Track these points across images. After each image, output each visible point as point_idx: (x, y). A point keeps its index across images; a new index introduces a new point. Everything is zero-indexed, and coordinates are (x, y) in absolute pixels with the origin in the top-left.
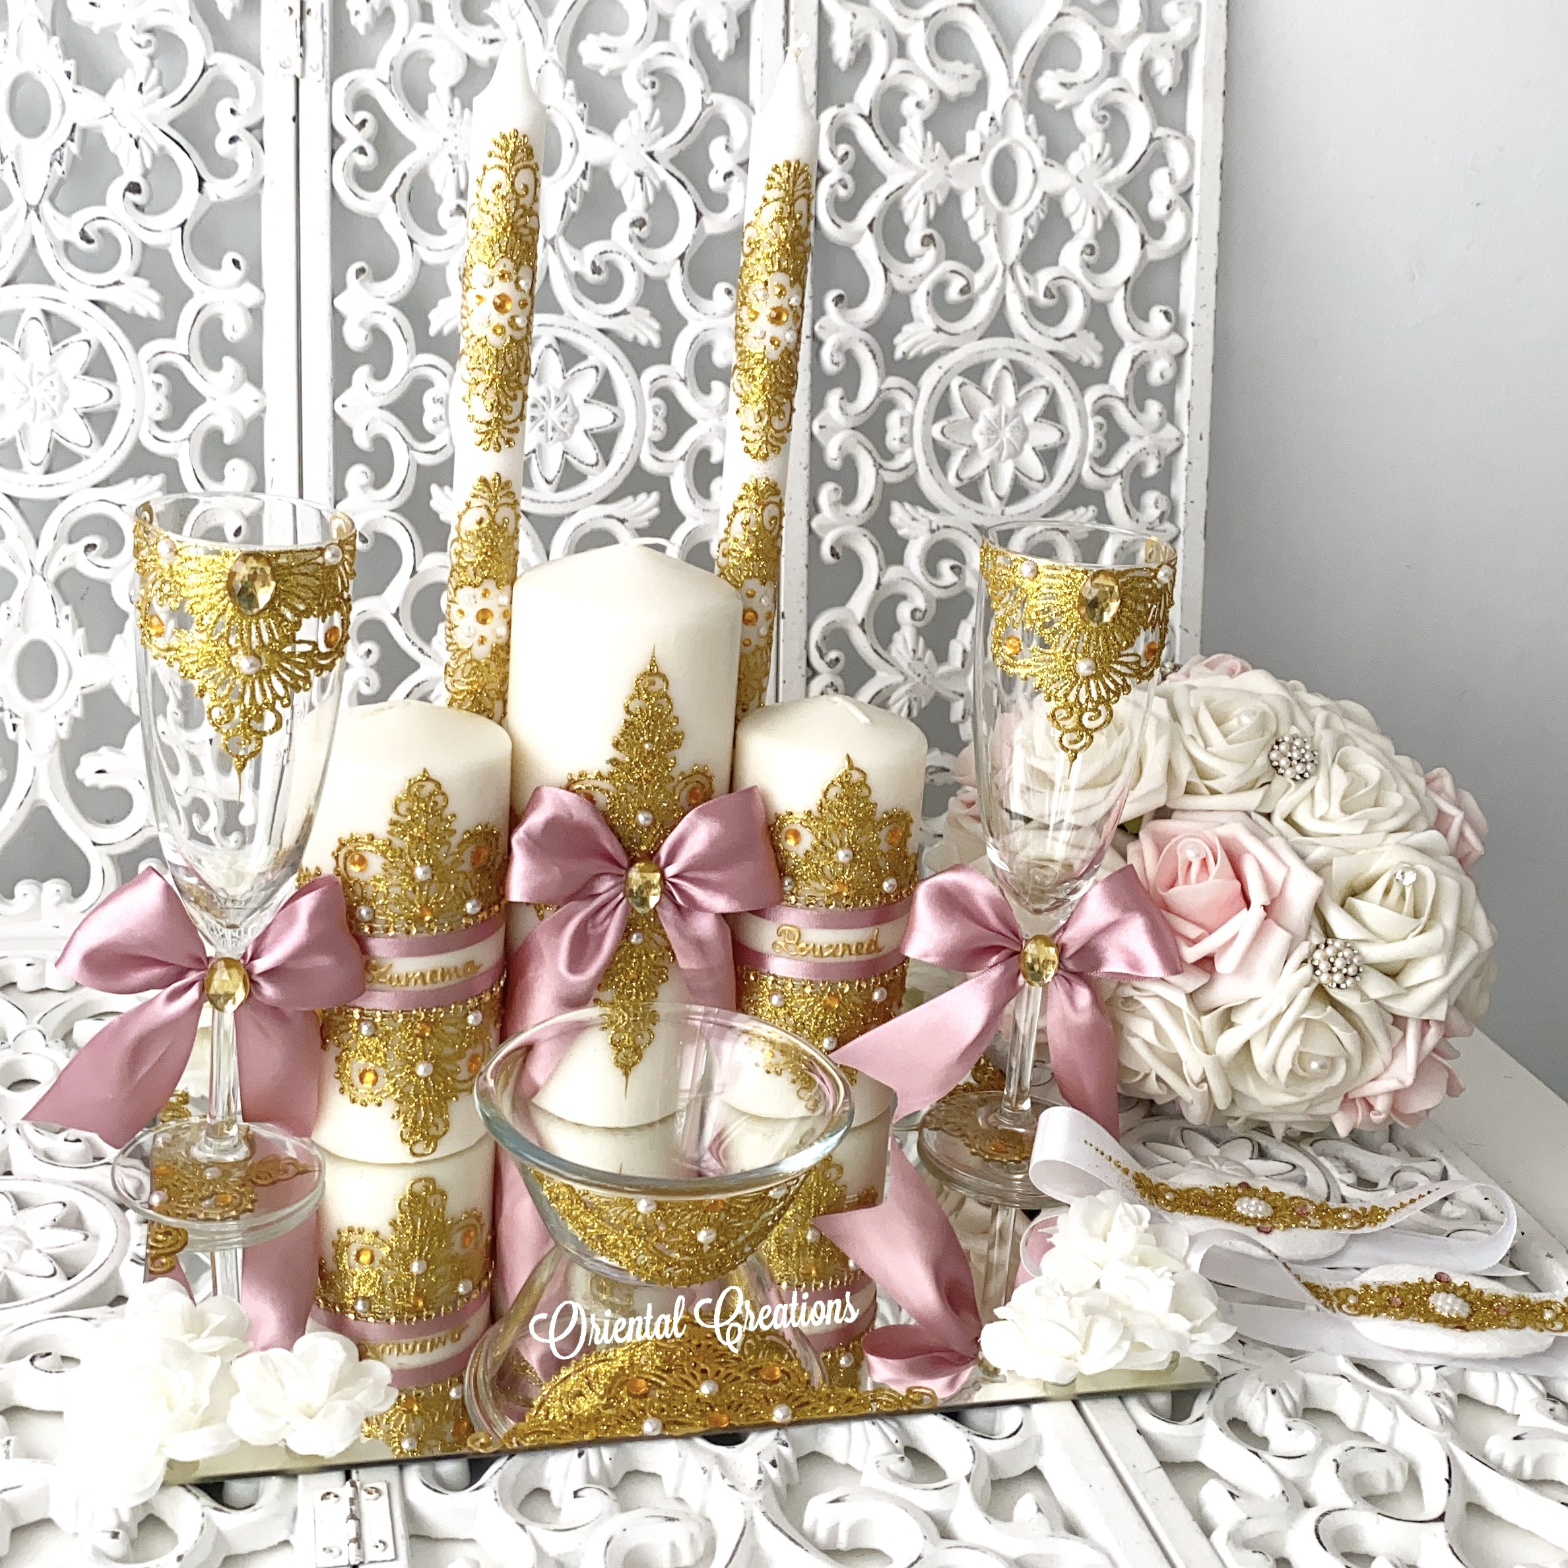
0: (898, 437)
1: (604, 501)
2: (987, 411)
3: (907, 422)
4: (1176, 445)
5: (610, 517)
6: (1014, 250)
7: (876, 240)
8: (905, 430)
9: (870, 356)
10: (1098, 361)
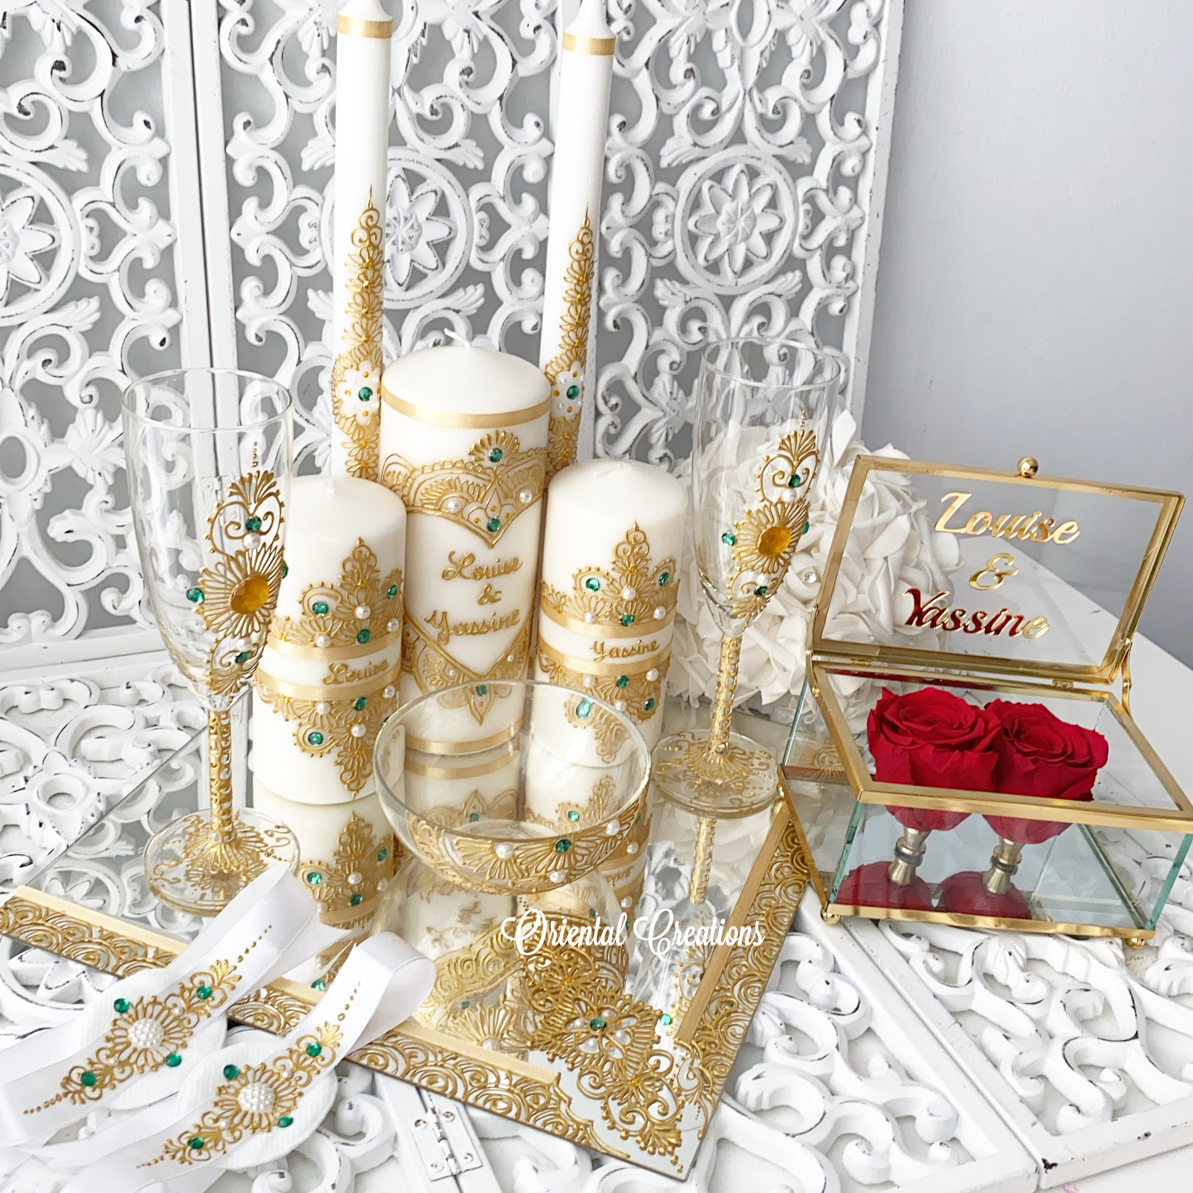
0: (663, 231)
1: (443, 296)
2: (728, 207)
3: (670, 219)
4: (860, 222)
5: (448, 309)
6: (752, 76)
7: (651, 75)
8: (669, 226)
9: (644, 169)
10: (808, 160)
